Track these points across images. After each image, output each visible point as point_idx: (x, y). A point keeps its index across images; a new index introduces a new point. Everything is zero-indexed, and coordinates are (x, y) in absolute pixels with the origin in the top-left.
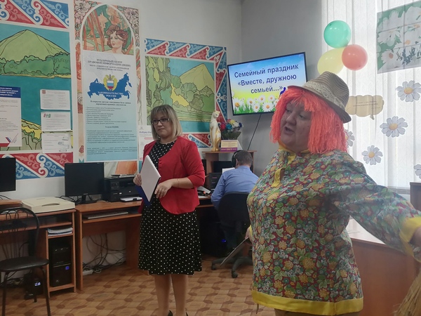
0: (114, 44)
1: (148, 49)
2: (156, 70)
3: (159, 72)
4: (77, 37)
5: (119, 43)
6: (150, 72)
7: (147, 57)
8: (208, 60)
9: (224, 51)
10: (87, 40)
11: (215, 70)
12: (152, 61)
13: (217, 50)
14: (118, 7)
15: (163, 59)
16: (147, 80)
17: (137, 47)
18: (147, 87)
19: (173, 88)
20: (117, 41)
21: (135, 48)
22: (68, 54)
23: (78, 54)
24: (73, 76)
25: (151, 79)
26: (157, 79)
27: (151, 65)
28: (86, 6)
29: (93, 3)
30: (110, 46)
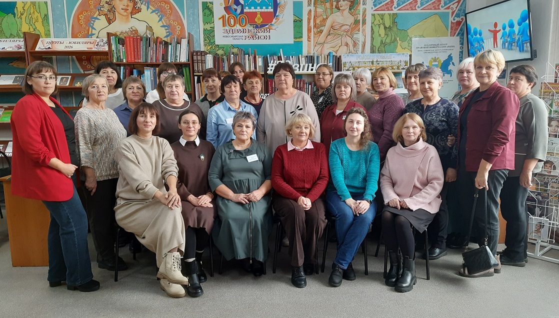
0: (341, 6)
1: (375, 6)
2: (382, 27)
3: (385, 28)
4: (309, 5)
5: (347, 5)
6: (376, 29)
7: (373, 15)
8: (442, 10)
10: (318, 6)
11: (451, 19)
12: (378, 18)
15: (390, 14)
16: (372, 37)
17: (364, 6)
18: (372, 44)
19: (399, 42)
20: (345, 4)
21: (361, 7)
22: (301, 21)
23: (309, 20)
24: (305, 39)
25: (376, 35)
26: (383, 35)
27: (377, 22)
30: (338, 8)
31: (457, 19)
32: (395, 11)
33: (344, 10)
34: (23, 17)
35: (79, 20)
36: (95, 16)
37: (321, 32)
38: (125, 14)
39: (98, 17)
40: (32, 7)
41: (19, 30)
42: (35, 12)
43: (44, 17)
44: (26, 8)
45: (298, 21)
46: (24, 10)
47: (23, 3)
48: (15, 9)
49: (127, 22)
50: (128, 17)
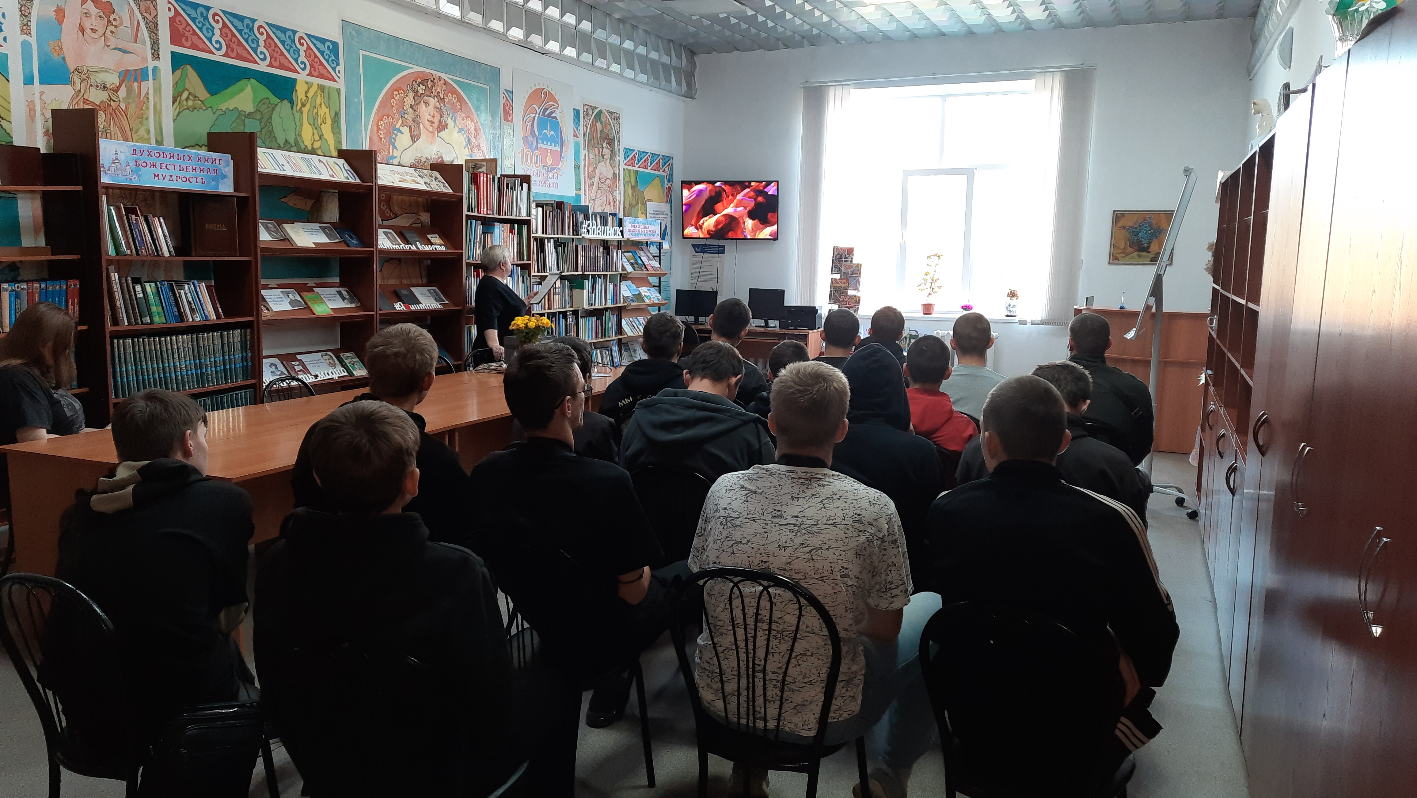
1: (625, 158)
2: (630, 185)
3: (632, 187)
4: (584, 149)
7: (624, 169)
8: (661, 173)
9: (671, 161)
11: (666, 184)
13: (667, 160)
14: (608, 112)
15: (634, 171)
19: (640, 205)
20: (607, 152)
21: (617, 158)
22: (579, 167)
23: (585, 167)
24: (582, 192)
25: (627, 195)
26: (630, 196)
27: (627, 180)
28: (590, 112)
29: (594, 108)
30: (603, 156)
31: (669, 185)
32: (636, 168)
33: (607, 160)
34: (305, 110)
35: (378, 129)
36: (397, 126)
37: (592, 184)
38: (431, 129)
39: (401, 128)
40: (318, 94)
41: (298, 135)
42: (323, 105)
43: (334, 115)
44: (310, 95)
45: (577, 167)
46: (307, 97)
47: (307, 85)
48: (294, 93)
49: (433, 142)
50: (434, 135)
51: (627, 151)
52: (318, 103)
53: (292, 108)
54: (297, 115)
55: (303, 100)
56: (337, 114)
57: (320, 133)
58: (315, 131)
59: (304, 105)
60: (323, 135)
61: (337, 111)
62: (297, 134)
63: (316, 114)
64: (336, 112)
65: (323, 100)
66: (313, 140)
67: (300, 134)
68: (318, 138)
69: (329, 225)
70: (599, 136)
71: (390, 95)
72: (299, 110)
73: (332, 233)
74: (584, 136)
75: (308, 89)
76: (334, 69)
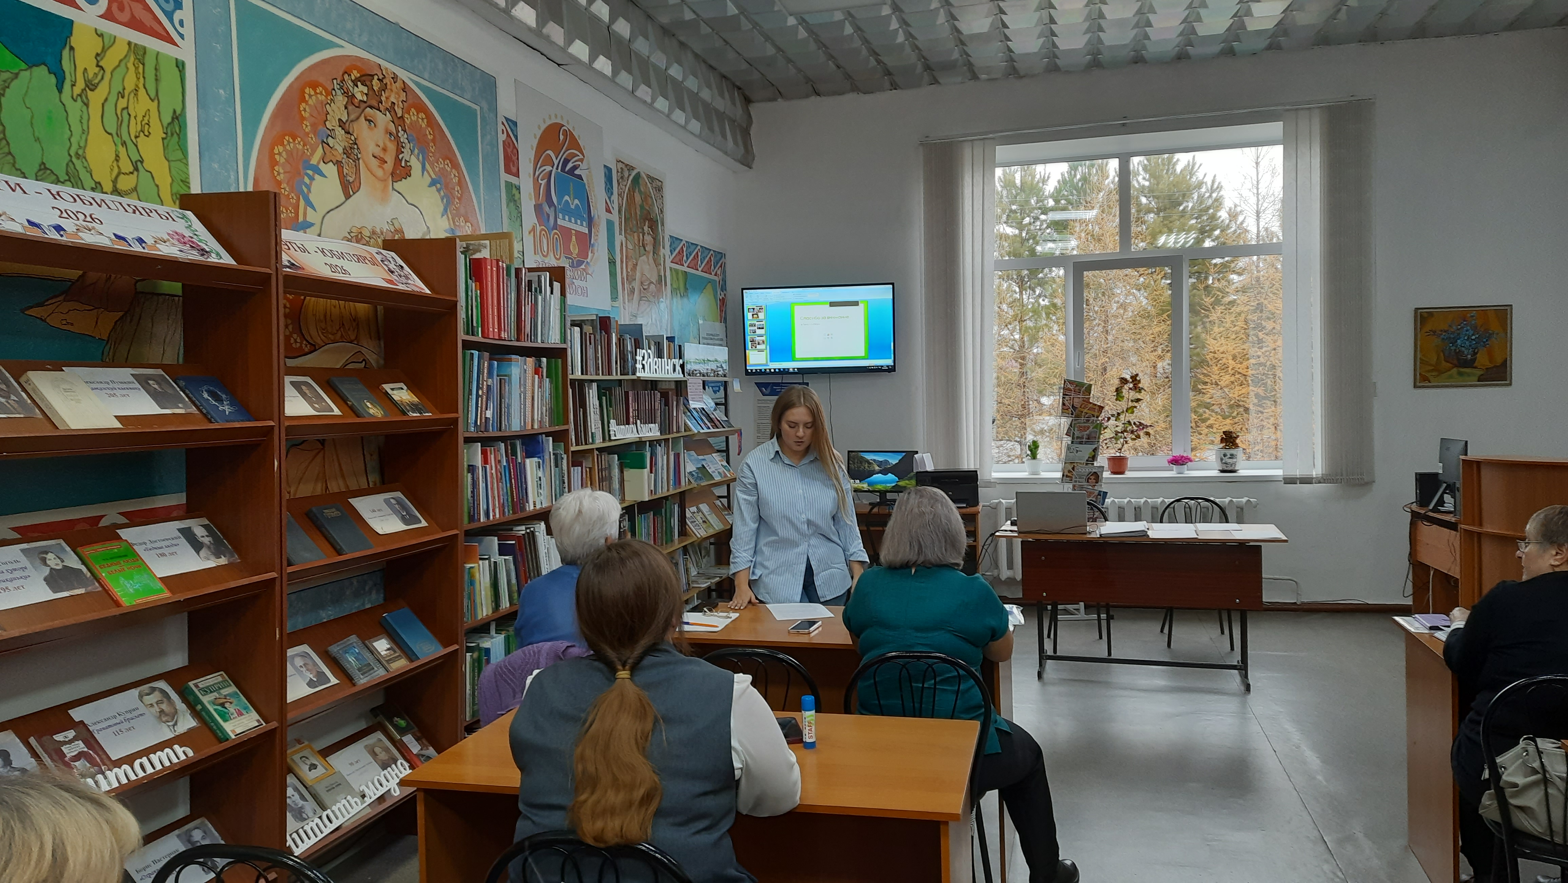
0: (647, 245)
4: (620, 231)
9: (722, 259)
12: (675, 277)
13: (719, 258)
14: (648, 177)
15: (682, 273)
22: (614, 263)
23: (622, 262)
28: (626, 174)
29: (631, 168)
30: (644, 246)
31: (723, 295)
32: (685, 269)
33: (648, 252)
34: (96, 98)
35: (273, 163)
38: (380, 173)
40: (130, 65)
41: (77, 153)
42: (142, 91)
43: (170, 120)
44: (109, 63)
45: (612, 262)
46: (102, 68)
47: (100, 39)
48: (66, 53)
49: (384, 199)
50: (386, 187)
51: (674, 240)
52: (130, 85)
53: (60, 88)
54: (74, 108)
55: (91, 76)
56: (178, 118)
57: (136, 157)
58: (122, 151)
59: (91, 86)
60: (142, 162)
61: (178, 112)
62: (72, 153)
63: (125, 112)
64: (175, 112)
65: (142, 79)
66: (116, 171)
67: (80, 152)
68: (131, 169)
69: (160, 372)
70: (638, 213)
71: (296, 95)
72: (80, 95)
73: (170, 391)
74: (620, 212)
75: (104, 50)
76: (170, 16)
